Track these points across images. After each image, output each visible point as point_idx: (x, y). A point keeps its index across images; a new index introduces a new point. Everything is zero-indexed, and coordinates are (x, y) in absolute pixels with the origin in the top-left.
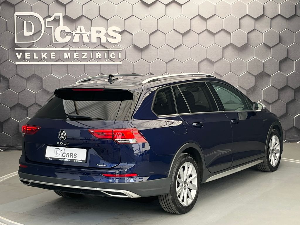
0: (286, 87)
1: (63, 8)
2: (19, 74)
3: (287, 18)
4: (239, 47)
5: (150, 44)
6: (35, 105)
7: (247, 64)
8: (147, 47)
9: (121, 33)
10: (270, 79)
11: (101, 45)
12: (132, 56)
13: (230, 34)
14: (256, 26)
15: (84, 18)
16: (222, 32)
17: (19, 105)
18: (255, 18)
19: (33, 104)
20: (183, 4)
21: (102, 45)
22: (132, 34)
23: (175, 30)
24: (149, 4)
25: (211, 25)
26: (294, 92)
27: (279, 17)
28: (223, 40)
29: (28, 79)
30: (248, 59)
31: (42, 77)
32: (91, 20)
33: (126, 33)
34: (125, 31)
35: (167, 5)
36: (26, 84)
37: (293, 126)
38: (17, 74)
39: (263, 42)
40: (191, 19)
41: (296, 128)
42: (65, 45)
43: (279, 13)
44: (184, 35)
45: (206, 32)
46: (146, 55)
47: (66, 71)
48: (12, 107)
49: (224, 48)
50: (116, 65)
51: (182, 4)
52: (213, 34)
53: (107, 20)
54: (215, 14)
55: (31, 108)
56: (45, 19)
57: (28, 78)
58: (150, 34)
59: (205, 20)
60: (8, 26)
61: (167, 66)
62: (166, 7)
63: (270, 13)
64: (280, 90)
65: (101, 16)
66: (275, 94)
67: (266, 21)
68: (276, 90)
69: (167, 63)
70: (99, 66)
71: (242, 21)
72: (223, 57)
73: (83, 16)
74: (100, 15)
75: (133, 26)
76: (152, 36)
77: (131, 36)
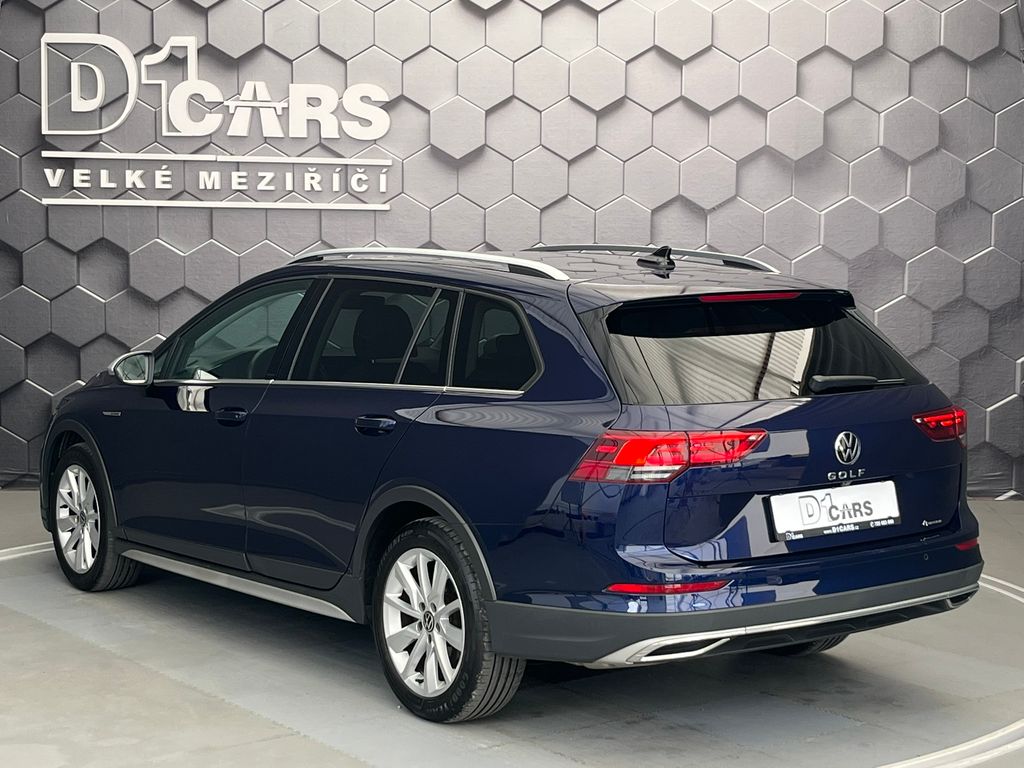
0: (961, 303)
1: (199, 21)
2: (55, 239)
3: (970, 58)
4: (795, 159)
5: (485, 145)
6: (103, 341)
7: (823, 218)
8: (478, 153)
9: (388, 107)
10: (904, 273)
11: (321, 145)
12: (427, 186)
13: (762, 113)
14: (858, 86)
15: (266, 53)
16: (737, 108)
17: (51, 341)
18: (855, 58)
19: (97, 338)
20: (602, 10)
21: (325, 146)
22: (428, 112)
23: (573, 99)
24: (486, 8)
25: (698, 82)
26: (988, 321)
27: (941, 58)
28: (739, 133)
29: (81, 255)
30: (828, 204)
31: (128, 249)
32: (290, 62)
33: (405, 107)
34: (402, 98)
35: (545, 13)
36: (75, 269)
37: (982, 440)
38: (48, 238)
39: (881, 144)
40: (628, 62)
41: (995, 447)
42: (204, 144)
43: (942, 44)
44: (602, 114)
45: (679, 106)
46: (474, 181)
47: (207, 232)
48: (29, 346)
49: (741, 164)
50: (372, 214)
51: (599, 9)
52: (705, 114)
53: (344, 62)
54: (712, 45)
55: (91, 350)
56: (138, 56)
57: (82, 251)
58: (489, 112)
59: (678, 63)
60: (20, 80)
61: (544, 220)
62: (545, 20)
63: (908, 44)
64: (939, 314)
65: (323, 49)
66: (920, 326)
67: (893, 70)
68: (926, 312)
69: (542, 210)
70: (314, 218)
71: (807, 69)
72: (737, 195)
73: (263, 46)
74: (319, 45)
75: (429, 81)
76: (494, 117)
77: (423, 116)
